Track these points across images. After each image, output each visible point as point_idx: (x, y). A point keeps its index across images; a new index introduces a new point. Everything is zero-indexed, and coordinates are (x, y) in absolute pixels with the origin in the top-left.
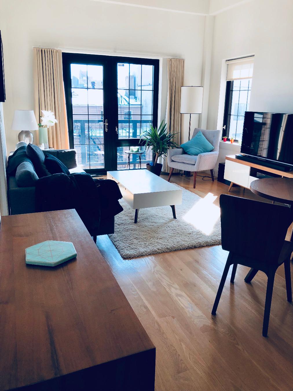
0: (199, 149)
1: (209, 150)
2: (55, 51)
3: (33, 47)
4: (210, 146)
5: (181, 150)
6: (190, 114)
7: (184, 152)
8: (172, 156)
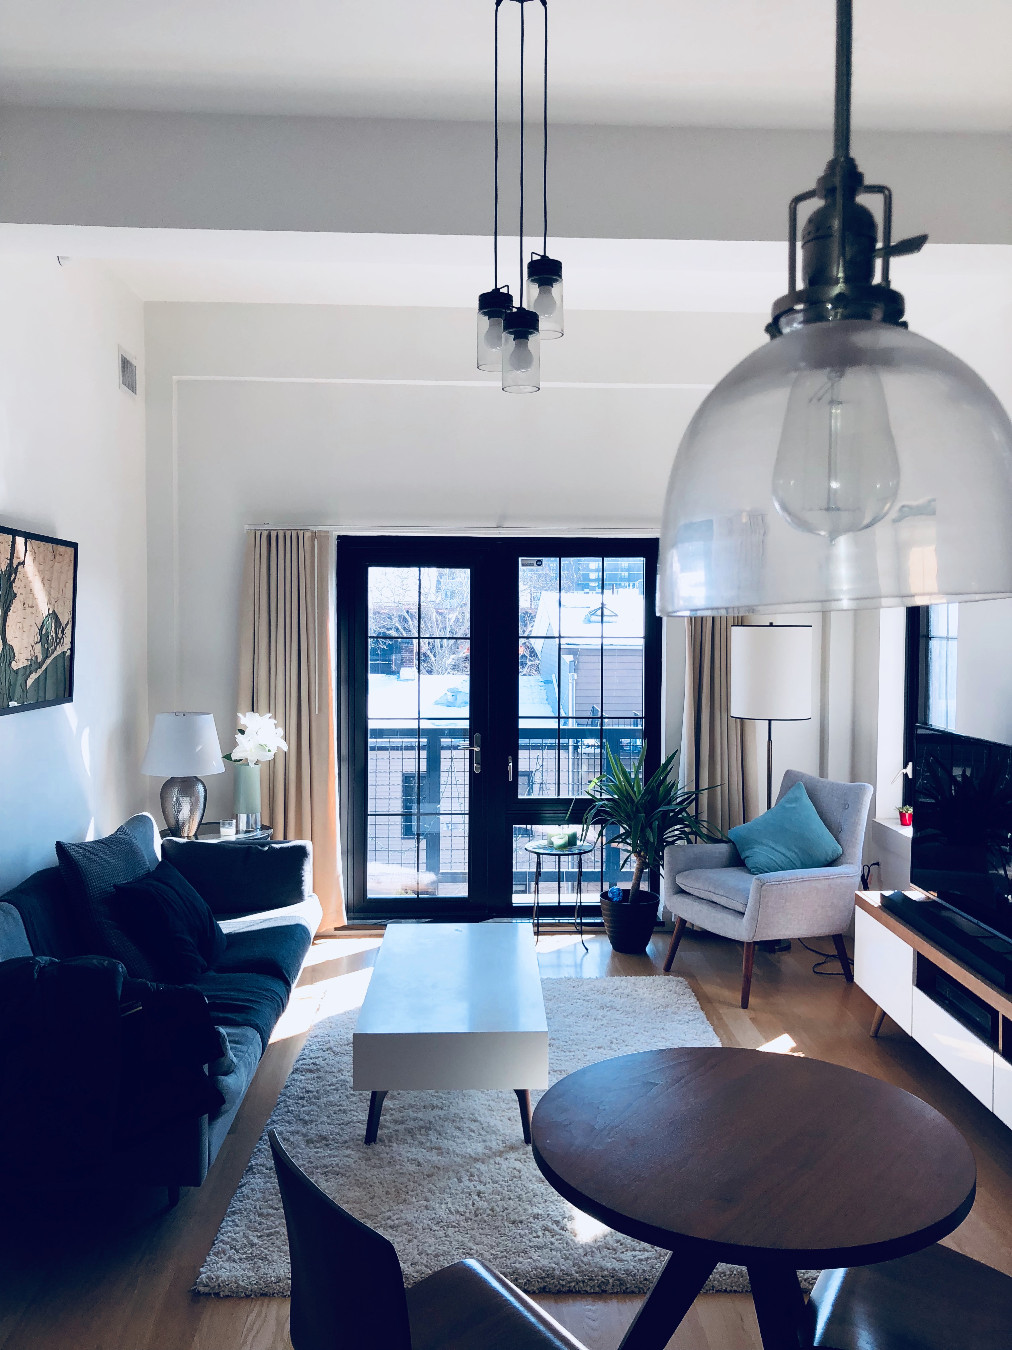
0: (784, 851)
1: (823, 859)
2: (308, 534)
3: (247, 527)
4: (828, 843)
5: (723, 849)
6: (770, 721)
7: (737, 861)
8: (679, 872)
